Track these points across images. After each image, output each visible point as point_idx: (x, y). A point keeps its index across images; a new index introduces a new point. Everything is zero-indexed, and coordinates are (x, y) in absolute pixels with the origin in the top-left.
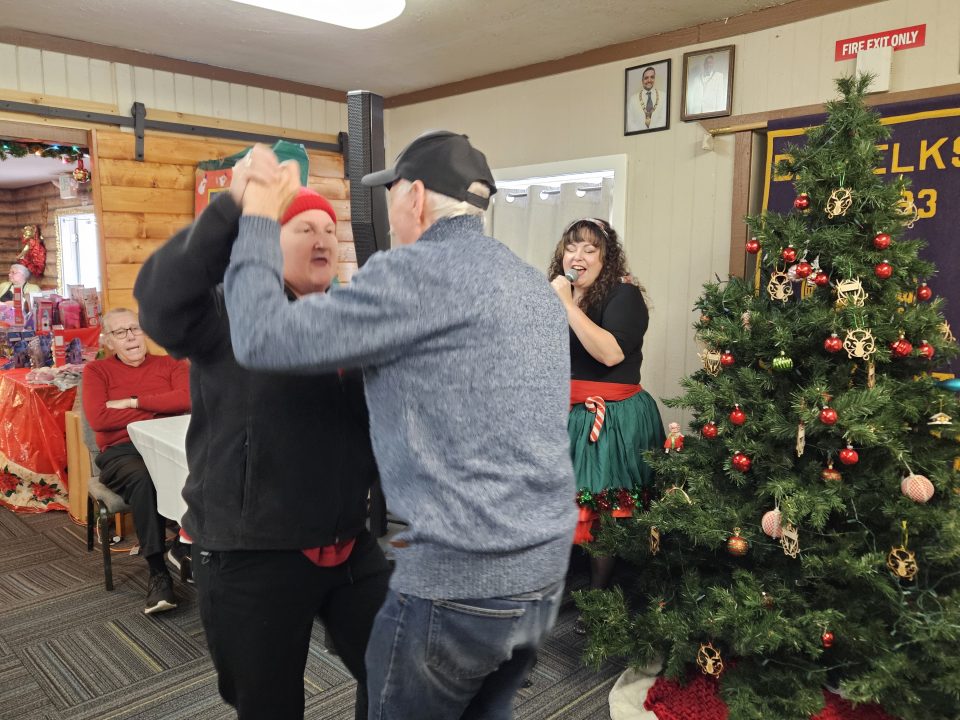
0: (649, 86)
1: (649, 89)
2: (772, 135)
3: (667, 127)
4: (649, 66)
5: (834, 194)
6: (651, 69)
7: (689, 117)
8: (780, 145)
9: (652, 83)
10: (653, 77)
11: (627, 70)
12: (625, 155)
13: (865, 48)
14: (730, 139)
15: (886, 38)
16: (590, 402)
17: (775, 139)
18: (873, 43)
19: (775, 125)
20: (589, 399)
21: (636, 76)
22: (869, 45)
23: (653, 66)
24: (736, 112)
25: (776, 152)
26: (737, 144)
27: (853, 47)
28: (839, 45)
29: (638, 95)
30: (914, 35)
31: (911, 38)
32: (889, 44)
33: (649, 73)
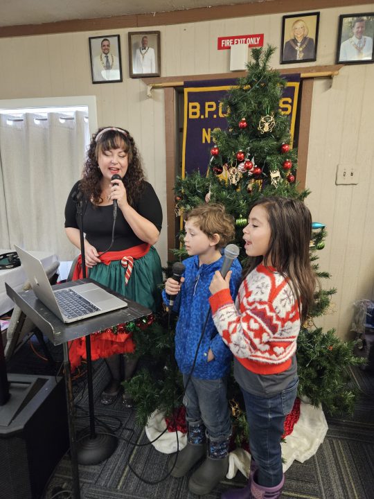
0: (106, 51)
1: (106, 54)
2: (186, 90)
3: (121, 81)
4: (105, 38)
5: (263, 119)
6: (107, 40)
7: (135, 75)
8: (192, 97)
9: (108, 50)
10: (108, 46)
11: (90, 39)
12: (94, 97)
13: (233, 44)
14: (161, 91)
15: (244, 39)
16: (125, 260)
17: (189, 93)
18: (237, 41)
19: (188, 84)
20: (125, 258)
21: (96, 44)
22: (235, 42)
23: (108, 38)
24: (164, 75)
25: (189, 101)
26: (166, 94)
27: (228, 43)
28: (220, 40)
29: (99, 57)
30: (258, 39)
31: (256, 41)
32: (246, 43)
33: (106, 43)
